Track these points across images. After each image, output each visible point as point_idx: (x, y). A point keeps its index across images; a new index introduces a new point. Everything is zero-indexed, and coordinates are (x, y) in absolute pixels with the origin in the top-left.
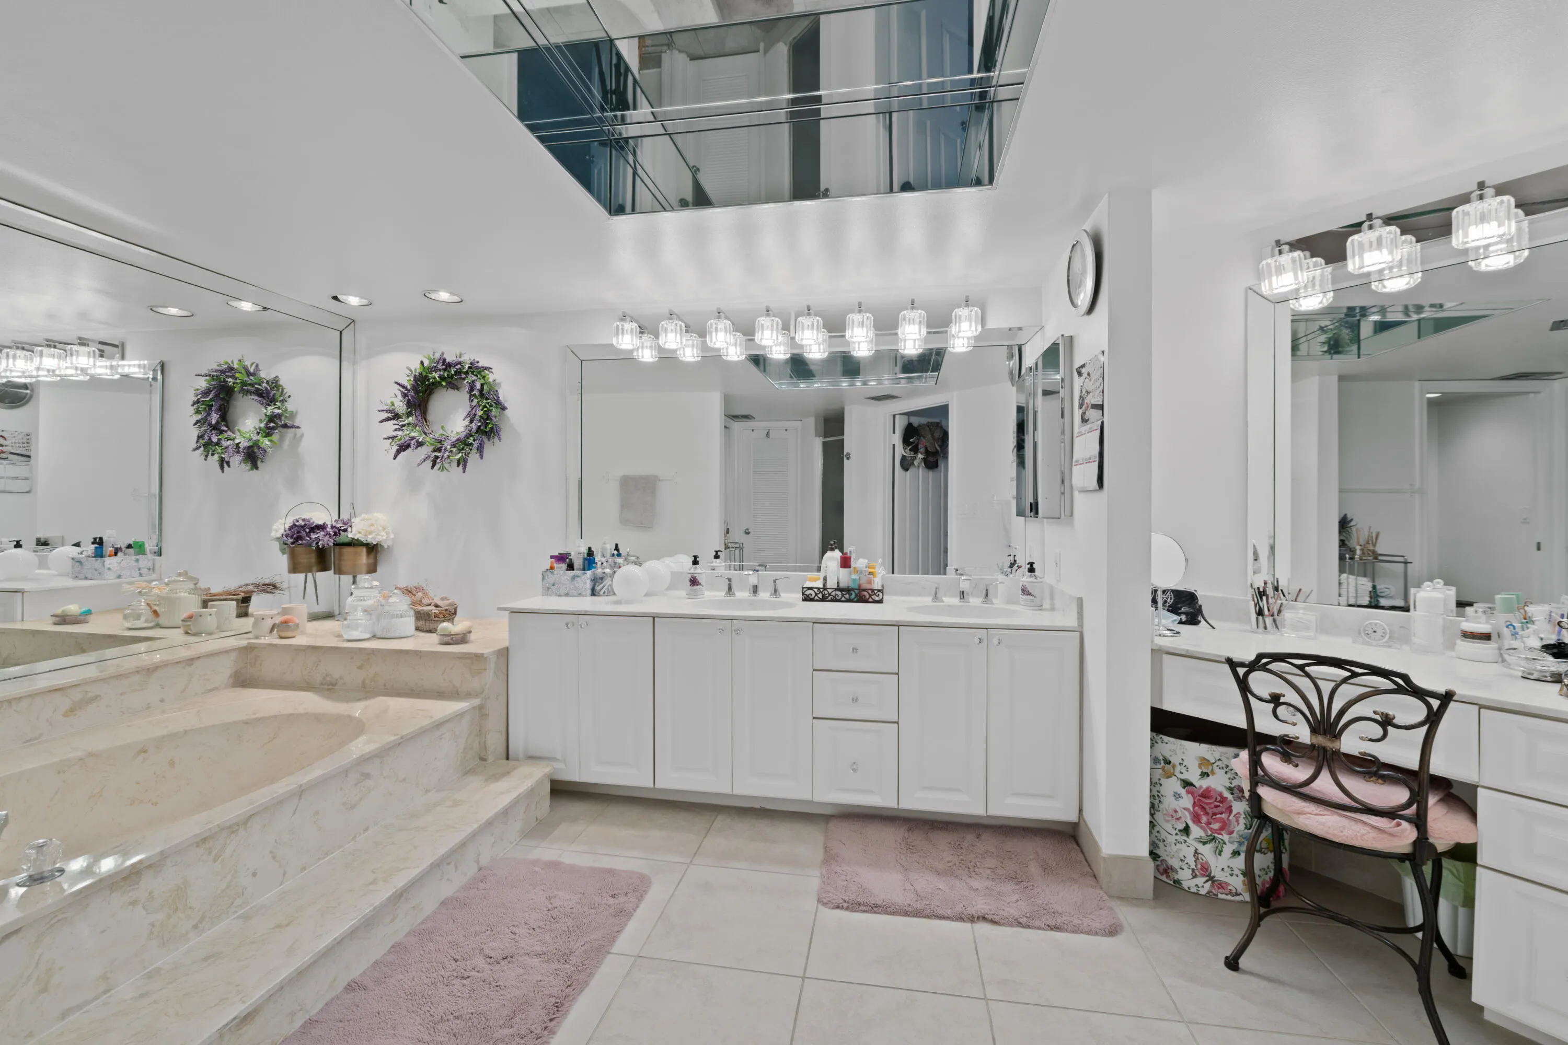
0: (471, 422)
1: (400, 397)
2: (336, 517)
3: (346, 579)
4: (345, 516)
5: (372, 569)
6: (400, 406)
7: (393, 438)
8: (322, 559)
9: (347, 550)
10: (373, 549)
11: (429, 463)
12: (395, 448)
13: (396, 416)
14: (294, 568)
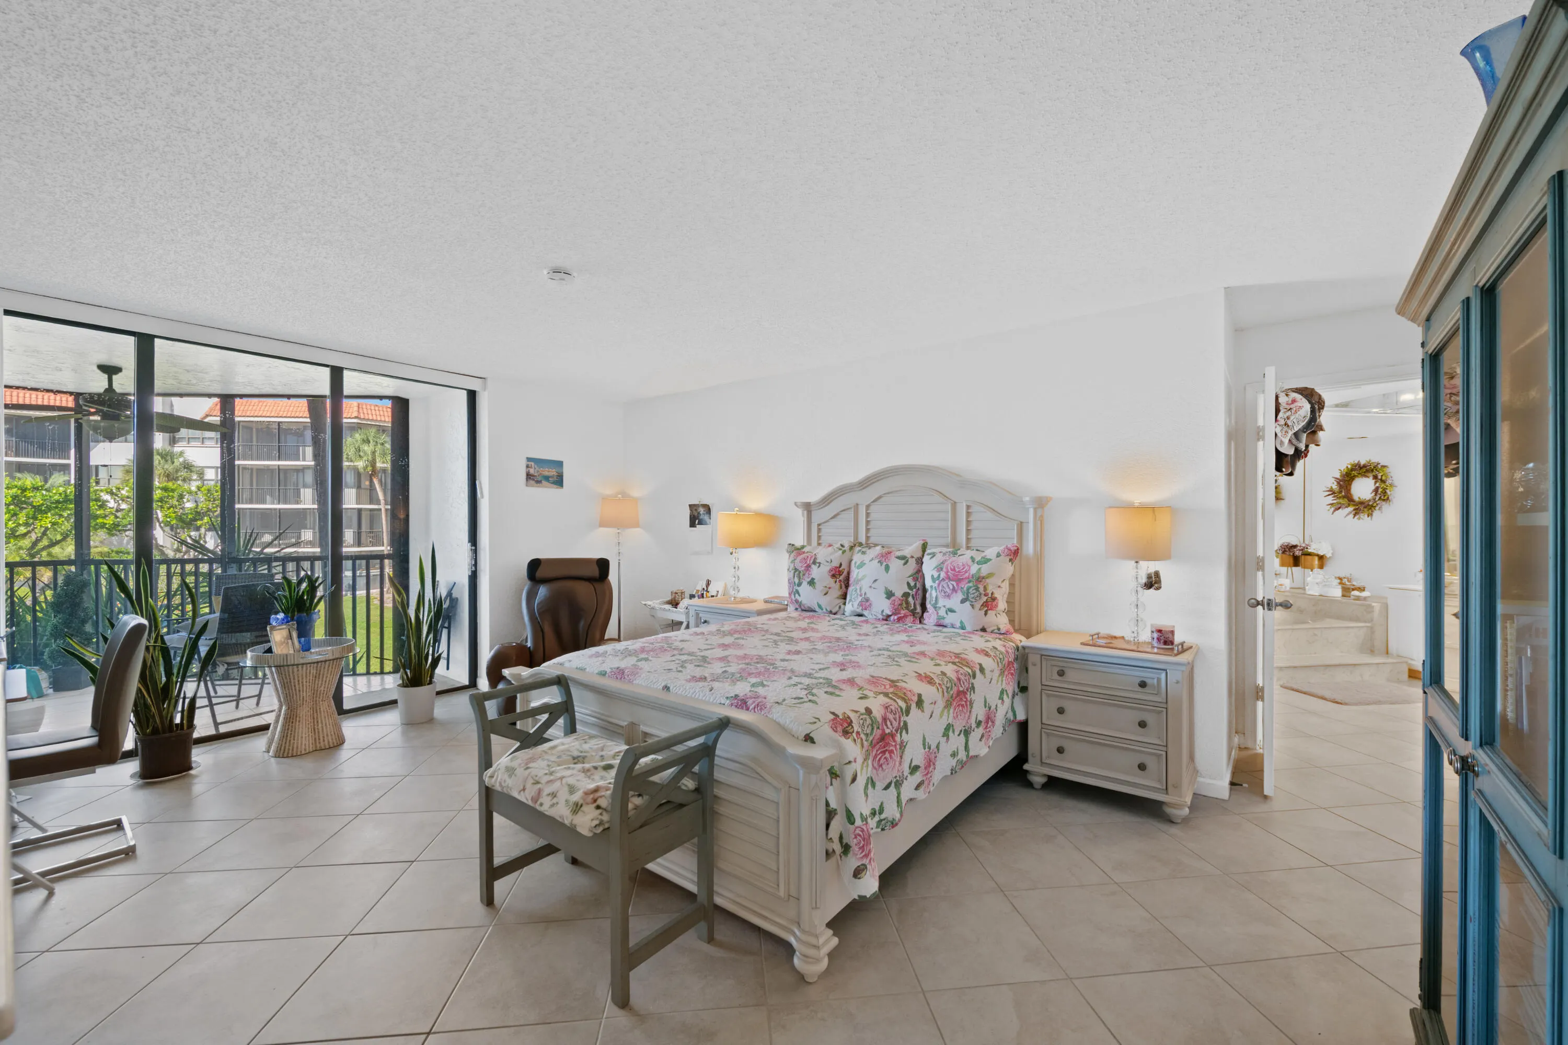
0: (1376, 495)
1: (1336, 483)
2: (1302, 541)
3: (1308, 571)
4: (1307, 542)
5: (1321, 567)
6: (1335, 487)
7: (1332, 504)
8: (1296, 562)
9: (1309, 557)
10: (1321, 558)
11: (1352, 516)
12: (1333, 509)
13: (1334, 493)
14: (1282, 564)
